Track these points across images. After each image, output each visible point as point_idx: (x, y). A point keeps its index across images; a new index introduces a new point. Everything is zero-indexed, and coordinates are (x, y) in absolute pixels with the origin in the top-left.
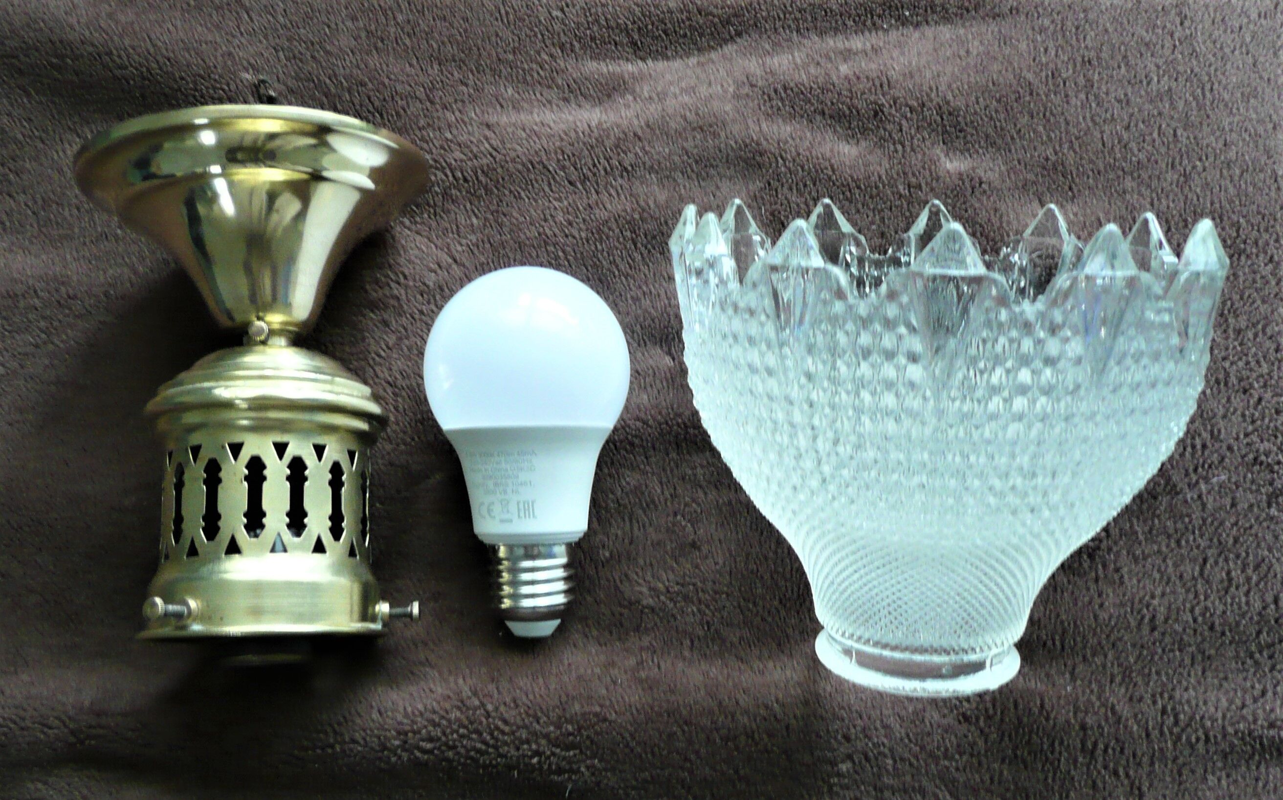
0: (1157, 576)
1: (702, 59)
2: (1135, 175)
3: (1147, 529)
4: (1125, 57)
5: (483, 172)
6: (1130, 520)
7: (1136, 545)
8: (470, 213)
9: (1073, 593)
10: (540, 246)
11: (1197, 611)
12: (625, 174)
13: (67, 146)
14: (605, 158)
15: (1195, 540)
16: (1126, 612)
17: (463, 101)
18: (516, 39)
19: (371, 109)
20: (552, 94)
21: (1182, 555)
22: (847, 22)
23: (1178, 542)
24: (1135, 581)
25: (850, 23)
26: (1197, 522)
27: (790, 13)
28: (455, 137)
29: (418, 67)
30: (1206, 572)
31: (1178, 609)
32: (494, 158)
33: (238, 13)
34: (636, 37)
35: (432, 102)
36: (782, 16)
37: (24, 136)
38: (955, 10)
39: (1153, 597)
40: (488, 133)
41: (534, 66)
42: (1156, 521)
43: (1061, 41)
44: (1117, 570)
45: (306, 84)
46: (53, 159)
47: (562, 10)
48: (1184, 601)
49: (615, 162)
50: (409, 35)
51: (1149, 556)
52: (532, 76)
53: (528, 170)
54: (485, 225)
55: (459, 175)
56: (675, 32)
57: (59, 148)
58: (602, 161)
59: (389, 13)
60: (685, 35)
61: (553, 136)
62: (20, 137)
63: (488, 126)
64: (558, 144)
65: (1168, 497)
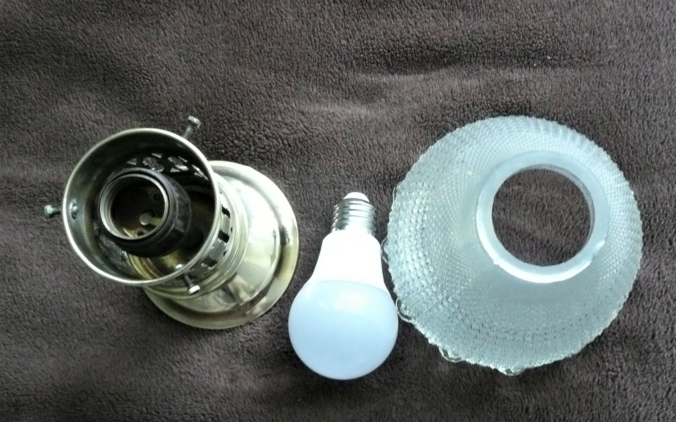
0: (644, 395)
1: (427, 77)
2: (662, 172)
3: (642, 369)
4: (670, 98)
5: (300, 141)
6: (634, 364)
7: (636, 377)
8: (292, 165)
9: (601, 399)
10: (330, 188)
11: (661, 415)
12: (381, 149)
13: (60, 106)
14: (369, 139)
15: (666, 378)
16: (625, 413)
17: (288, 96)
18: (320, 57)
19: (236, 100)
20: (339, 94)
21: (658, 385)
22: (513, 60)
23: (657, 378)
24: (632, 397)
25: (515, 61)
26: (669, 369)
27: (480, 53)
28: (284, 119)
29: (263, 75)
30: (669, 396)
31: (652, 413)
32: (306, 134)
33: (157, 30)
34: (390, 60)
35: (270, 97)
36: (475, 55)
37: (36, 98)
38: (577, 59)
39: (640, 406)
40: (302, 117)
41: (329, 75)
42: (647, 366)
43: (634, 86)
44: (625, 390)
45: (197, 78)
46: (52, 113)
47: (347, 40)
48: (656, 409)
49: (375, 142)
50: (258, 54)
51: (642, 383)
52: (328, 82)
53: (326, 142)
54: (299, 173)
55: (286, 142)
56: (413, 59)
57: (55, 107)
58: (368, 140)
59: (247, 40)
60: (418, 61)
61: (340, 123)
62: (34, 98)
63: (302, 113)
64: (343, 128)
65: (655, 354)
